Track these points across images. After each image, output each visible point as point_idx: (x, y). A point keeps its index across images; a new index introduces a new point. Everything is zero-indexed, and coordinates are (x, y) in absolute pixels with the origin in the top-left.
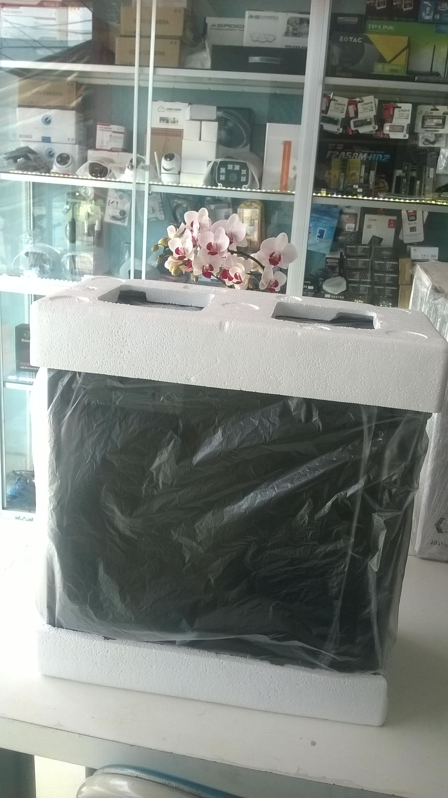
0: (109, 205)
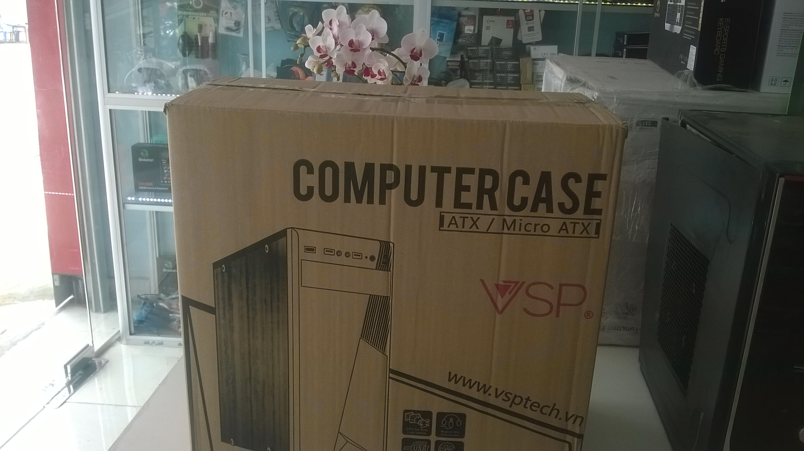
0: (222, 16)
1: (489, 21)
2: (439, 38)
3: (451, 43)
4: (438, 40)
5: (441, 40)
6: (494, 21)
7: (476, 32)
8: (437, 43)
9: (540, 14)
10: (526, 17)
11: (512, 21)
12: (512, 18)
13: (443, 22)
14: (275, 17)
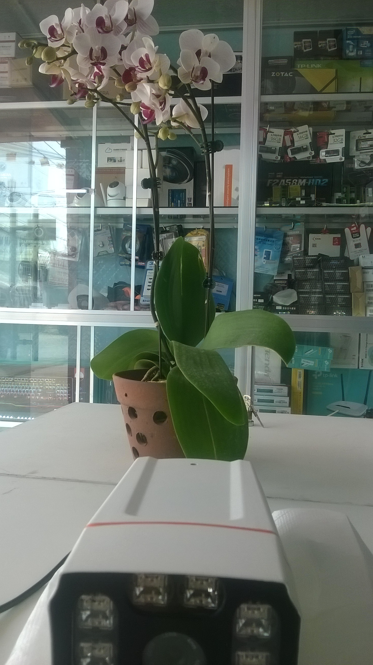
1: (314, 239)
2: (265, 256)
3: (277, 261)
4: (265, 258)
5: (267, 258)
6: (320, 239)
7: (303, 249)
8: (264, 261)
9: (366, 231)
10: (352, 234)
11: (338, 238)
12: (339, 236)
13: (269, 241)
14: (109, 242)
